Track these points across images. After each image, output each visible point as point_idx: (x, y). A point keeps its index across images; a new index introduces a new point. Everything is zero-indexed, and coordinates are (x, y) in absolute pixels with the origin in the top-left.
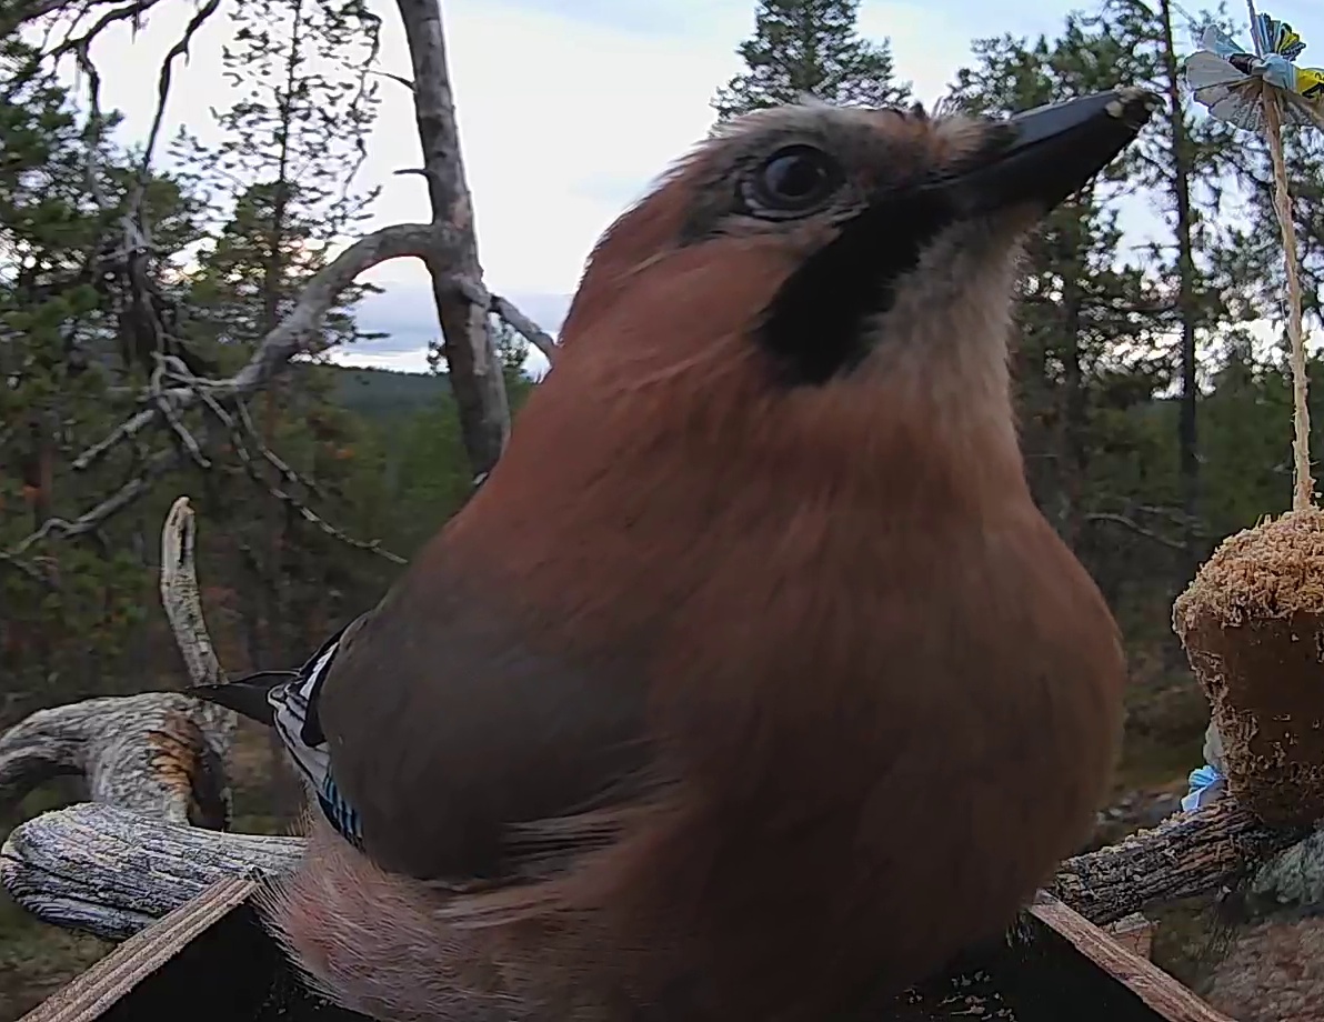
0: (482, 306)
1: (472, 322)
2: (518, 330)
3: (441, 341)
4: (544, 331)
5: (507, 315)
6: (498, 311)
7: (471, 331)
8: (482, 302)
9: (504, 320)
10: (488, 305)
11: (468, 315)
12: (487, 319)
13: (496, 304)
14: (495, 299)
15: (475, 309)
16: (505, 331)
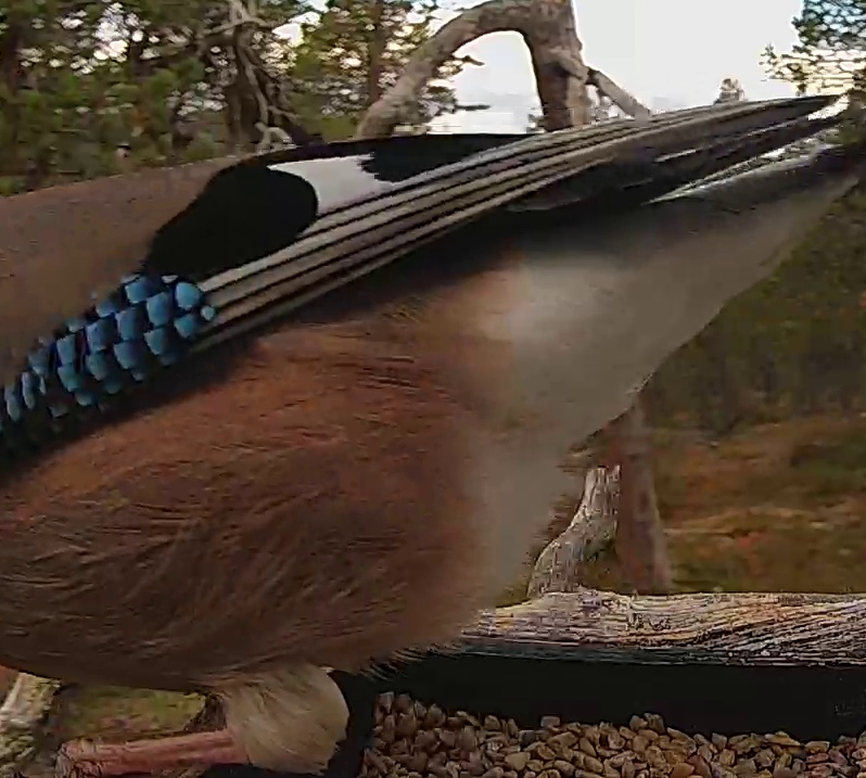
0: (579, 78)
1: (570, 94)
2: (614, 102)
3: (539, 113)
4: (639, 101)
5: (604, 88)
6: (595, 83)
7: (568, 103)
8: (579, 74)
9: (601, 93)
10: (586, 78)
11: (565, 88)
12: (584, 89)
13: (593, 77)
14: (591, 72)
15: (574, 83)
16: (602, 103)
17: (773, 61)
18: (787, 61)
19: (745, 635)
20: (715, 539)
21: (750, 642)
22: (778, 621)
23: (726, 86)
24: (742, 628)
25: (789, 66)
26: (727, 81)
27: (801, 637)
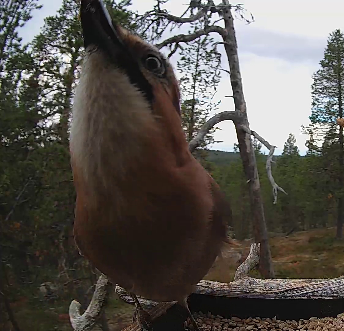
0: (249, 133)
1: (246, 138)
2: (259, 140)
3: (237, 143)
4: (266, 140)
6: (253, 135)
7: (246, 140)
8: (249, 132)
9: (255, 137)
10: (250, 133)
11: (245, 136)
12: (250, 136)
13: (253, 133)
14: (252, 132)
15: (247, 134)
16: (255, 140)
17: (303, 128)
18: (307, 128)
19: (296, 291)
20: (287, 263)
21: (297, 293)
22: (305, 287)
23: (290, 135)
24: (295, 289)
25: (308, 130)
26: (291, 134)
27: (311, 291)
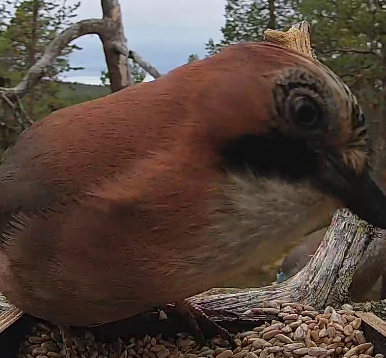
0: (125, 55)
1: (120, 62)
2: (141, 66)
3: (107, 71)
5: (136, 60)
6: (132, 58)
7: (120, 66)
8: (124, 53)
9: (135, 62)
10: (128, 55)
11: (119, 59)
12: (127, 60)
13: (131, 55)
14: (131, 52)
15: (122, 57)
16: (135, 66)
17: (212, 47)
18: (219, 47)
22: (215, 301)
23: (191, 59)
25: (219, 50)
26: (192, 56)
27: (225, 308)
